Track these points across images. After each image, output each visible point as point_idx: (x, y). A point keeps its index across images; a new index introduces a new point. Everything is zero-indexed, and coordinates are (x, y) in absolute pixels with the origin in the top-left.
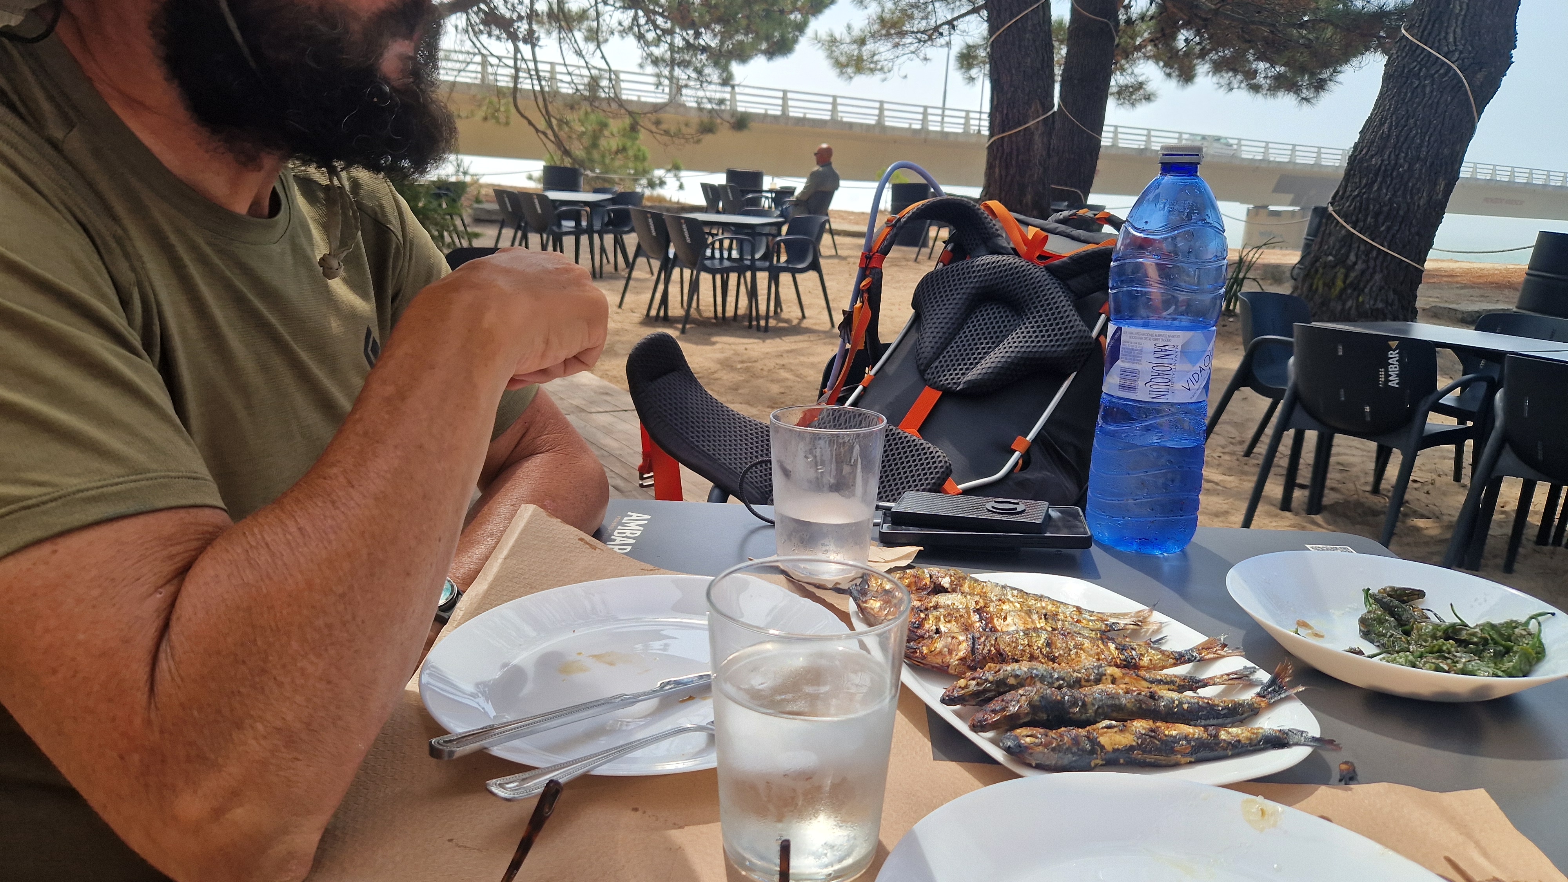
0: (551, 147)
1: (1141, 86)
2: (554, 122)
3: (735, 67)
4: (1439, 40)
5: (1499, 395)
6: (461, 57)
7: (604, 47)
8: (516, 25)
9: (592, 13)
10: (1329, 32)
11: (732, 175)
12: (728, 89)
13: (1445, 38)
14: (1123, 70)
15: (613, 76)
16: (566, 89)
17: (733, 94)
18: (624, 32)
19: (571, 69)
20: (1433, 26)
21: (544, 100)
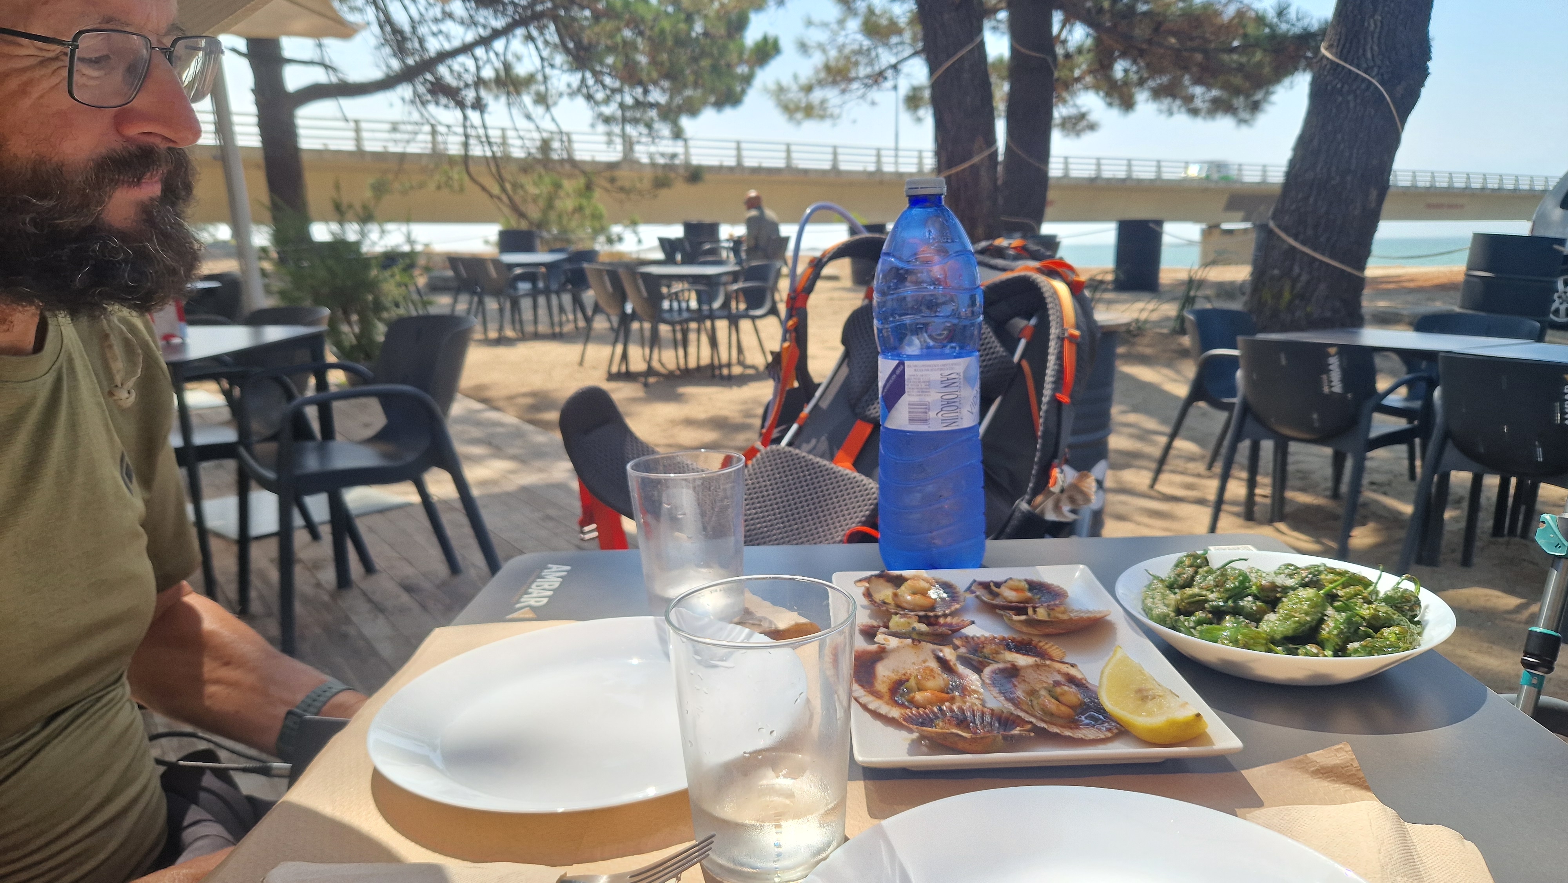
0: (507, 211)
1: (1083, 116)
2: (508, 186)
3: (685, 122)
4: (1358, 58)
5: (1437, 393)
6: (409, 128)
7: (554, 110)
8: (463, 93)
9: (540, 77)
10: (1258, 56)
11: (690, 228)
12: (680, 143)
13: (1364, 54)
14: (1064, 102)
15: (565, 138)
16: (518, 153)
17: (686, 147)
18: (573, 94)
19: (522, 133)
20: (1351, 43)
21: (497, 166)
